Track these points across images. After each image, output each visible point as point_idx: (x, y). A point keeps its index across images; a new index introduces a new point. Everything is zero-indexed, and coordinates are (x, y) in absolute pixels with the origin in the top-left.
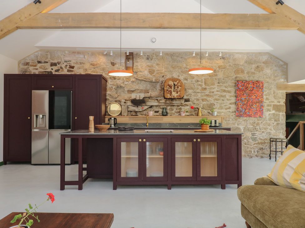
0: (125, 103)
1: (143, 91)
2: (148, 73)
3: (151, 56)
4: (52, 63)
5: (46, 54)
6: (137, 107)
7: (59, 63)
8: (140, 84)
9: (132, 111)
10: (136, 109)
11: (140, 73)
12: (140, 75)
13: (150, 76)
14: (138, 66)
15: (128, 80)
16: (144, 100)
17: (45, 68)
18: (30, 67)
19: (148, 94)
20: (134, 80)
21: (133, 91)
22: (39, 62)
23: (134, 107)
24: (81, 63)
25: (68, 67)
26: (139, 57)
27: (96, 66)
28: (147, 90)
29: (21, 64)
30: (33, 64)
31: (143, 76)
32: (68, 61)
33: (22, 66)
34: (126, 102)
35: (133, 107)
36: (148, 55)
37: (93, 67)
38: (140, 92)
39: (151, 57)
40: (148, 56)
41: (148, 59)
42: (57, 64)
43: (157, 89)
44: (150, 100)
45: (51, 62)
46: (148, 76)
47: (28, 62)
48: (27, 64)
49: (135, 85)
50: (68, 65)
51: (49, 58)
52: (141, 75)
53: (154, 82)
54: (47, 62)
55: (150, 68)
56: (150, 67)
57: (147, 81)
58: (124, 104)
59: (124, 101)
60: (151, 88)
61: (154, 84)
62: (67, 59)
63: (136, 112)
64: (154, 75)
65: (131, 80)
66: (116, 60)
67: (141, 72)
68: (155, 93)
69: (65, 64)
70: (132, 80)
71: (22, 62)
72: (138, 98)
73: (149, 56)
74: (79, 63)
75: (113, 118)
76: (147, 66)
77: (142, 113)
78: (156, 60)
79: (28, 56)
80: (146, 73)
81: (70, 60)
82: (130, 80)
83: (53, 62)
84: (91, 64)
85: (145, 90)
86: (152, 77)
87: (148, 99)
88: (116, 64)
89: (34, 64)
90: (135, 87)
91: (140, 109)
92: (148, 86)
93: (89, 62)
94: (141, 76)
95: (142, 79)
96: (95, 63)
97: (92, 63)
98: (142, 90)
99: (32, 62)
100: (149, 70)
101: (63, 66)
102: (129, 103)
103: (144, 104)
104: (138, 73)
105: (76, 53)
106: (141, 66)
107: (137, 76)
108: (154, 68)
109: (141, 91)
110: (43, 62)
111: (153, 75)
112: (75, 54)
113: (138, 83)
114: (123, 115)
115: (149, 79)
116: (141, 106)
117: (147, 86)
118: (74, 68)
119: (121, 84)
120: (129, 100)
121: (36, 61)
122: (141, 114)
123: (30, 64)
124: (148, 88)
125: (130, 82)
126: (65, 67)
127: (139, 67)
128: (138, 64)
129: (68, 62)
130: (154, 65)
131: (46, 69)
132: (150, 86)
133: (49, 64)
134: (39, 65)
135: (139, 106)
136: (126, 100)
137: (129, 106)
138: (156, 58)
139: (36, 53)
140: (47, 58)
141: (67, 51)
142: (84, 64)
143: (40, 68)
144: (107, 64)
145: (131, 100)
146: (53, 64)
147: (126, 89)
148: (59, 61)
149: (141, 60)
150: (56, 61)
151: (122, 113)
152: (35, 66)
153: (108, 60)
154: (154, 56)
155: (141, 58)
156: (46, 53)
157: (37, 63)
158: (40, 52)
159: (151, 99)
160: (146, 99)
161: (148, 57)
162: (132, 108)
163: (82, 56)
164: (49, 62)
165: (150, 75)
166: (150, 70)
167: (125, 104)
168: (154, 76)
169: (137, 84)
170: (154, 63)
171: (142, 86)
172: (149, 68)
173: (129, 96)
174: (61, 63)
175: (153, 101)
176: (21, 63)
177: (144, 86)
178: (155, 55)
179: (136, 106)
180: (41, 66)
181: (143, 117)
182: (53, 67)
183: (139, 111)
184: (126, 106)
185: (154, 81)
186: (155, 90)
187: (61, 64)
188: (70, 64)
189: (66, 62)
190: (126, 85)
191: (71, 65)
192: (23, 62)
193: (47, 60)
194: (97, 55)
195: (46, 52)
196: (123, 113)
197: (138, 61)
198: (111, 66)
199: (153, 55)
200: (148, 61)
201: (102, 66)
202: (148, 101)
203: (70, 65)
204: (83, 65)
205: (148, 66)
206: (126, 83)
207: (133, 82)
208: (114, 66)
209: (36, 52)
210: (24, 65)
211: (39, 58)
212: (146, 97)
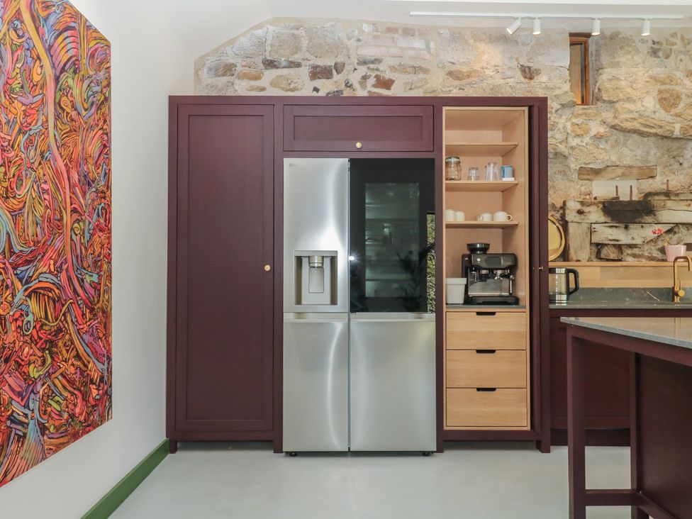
0: (580, 212)
1: (635, 171)
2: (658, 106)
3: (664, 43)
4: (315, 67)
5: (293, 35)
6: (626, 227)
7: (339, 68)
8: (625, 144)
9: (606, 245)
10: (621, 236)
11: (627, 105)
12: (626, 114)
13: (662, 115)
14: (618, 79)
15: (580, 132)
16: (649, 202)
17: (292, 86)
18: (237, 82)
19: (651, 181)
20: (602, 130)
21: (597, 172)
22: (270, 64)
23: (614, 229)
24: (416, 70)
25: (372, 81)
26: (622, 48)
27: (469, 80)
28: (648, 168)
29: (205, 71)
30: (247, 70)
31: (636, 115)
32: (372, 62)
33: (207, 79)
34: (586, 209)
35: (610, 231)
36: (656, 40)
37: (457, 83)
38: (623, 176)
39: (664, 46)
40: (654, 43)
41: (654, 53)
42: (334, 71)
43: (685, 165)
44: (669, 203)
45: (312, 62)
46: (657, 116)
47: (232, 61)
48: (228, 69)
49: (606, 150)
50: (370, 76)
51: (304, 49)
52: (632, 112)
53: (677, 139)
54: (298, 65)
55: (663, 87)
56: (663, 83)
57: (648, 135)
58: (578, 218)
59: (579, 206)
60: (664, 159)
61: (675, 145)
62: (369, 52)
63: (619, 247)
64: (677, 110)
65: (590, 129)
66: (540, 58)
67: (629, 100)
68: (677, 178)
69: (363, 70)
70: (593, 132)
71: (208, 64)
72: (624, 197)
73: (658, 43)
74: (408, 70)
75: (563, 270)
76: (651, 80)
77: (636, 251)
78: (682, 56)
79: (232, 42)
80: (650, 103)
81: (378, 55)
82: (587, 132)
83: (320, 62)
84: (450, 74)
85: (639, 167)
86: (668, 118)
87: (663, 198)
88: (538, 72)
89: (253, 71)
90: (606, 155)
91: (635, 236)
92: (652, 153)
93: (443, 67)
94: (631, 116)
95: (636, 125)
96: (465, 69)
97: (453, 68)
98: (630, 167)
99: (244, 63)
100: (660, 92)
101: (355, 78)
102: (595, 215)
103: (649, 219)
104: (617, 105)
105: (400, 31)
106: (631, 79)
107: (615, 117)
108: (677, 88)
109: (627, 172)
110: (284, 63)
111: (674, 111)
112: (396, 36)
113: (617, 143)
114: (575, 259)
115: (661, 127)
116: (638, 226)
117: (648, 153)
118: (392, 87)
119: (560, 146)
120: (594, 204)
121: (259, 60)
122: (634, 256)
123: (239, 69)
124: (652, 159)
125: (587, 139)
126: (359, 82)
127: (624, 83)
128: (621, 72)
129: (371, 66)
130: (679, 75)
131: (292, 90)
132: (659, 154)
133: (305, 71)
134: (270, 74)
135: (631, 226)
136: (582, 203)
137: (594, 226)
138: (683, 49)
139: (260, 32)
140: (297, 49)
141: (367, 22)
142: (425, 71)
143: (273, 84)
144: (508, 73)
145: (603, 203)
146: (319, 73)
147: (574, 165)
148: (340, 59)
149: (629, 56)
150: (329, 62)
151: (572, 251)
152: (257, 78)
153: (511, 58)
154: (676, 44)
155: (630, 49)
156: (295, 32)
157: (262, 66)
158: (272, 28)
159: (672, 198)
160: (656, 198)
161: (655, 46)
162: (608, 233)
163: (418, 44)
164: (303, 63)
165: (663, 111)
166: (664, 95)
167: (582, 216)
168: (678, 115)
169: (613, 147)
170: (677, 69)
171: (632, 153)
172: (659, 87)
173: (583, 189)
174: (347, 68)
175: (683, 206)
176: (203, 66)
177: (639, 152)
178: (678, 41)
179: (623, 225)
180: (278, 77)
181: (638, 264)
182: (319, 83)
183: (634, 242)
184: (585, 226)
185: (677, 133)
186: (676, 166)
187: (345, 71)
188: (379, 73)
189: (364, 63)
190: (572, 148)
191: (382, 74)
192: (211, 62)
193: (296, 56)
194: (471, 42)
195: (292, 29)
196: (575, 252)
197: (622, 59)
198: (523, 79)
199: (671, 39)
200: (656, 61)
201: (490, 81)
202: (664, 207)
203: (377, 77)
204: (421, 76)
205: (655, 79)
206: (574, 142)
207: (598, 137)
208: (531, 79)
209: (260, 26)
210: (217, 75)
211: (268, 49)
212: (657, 194)
